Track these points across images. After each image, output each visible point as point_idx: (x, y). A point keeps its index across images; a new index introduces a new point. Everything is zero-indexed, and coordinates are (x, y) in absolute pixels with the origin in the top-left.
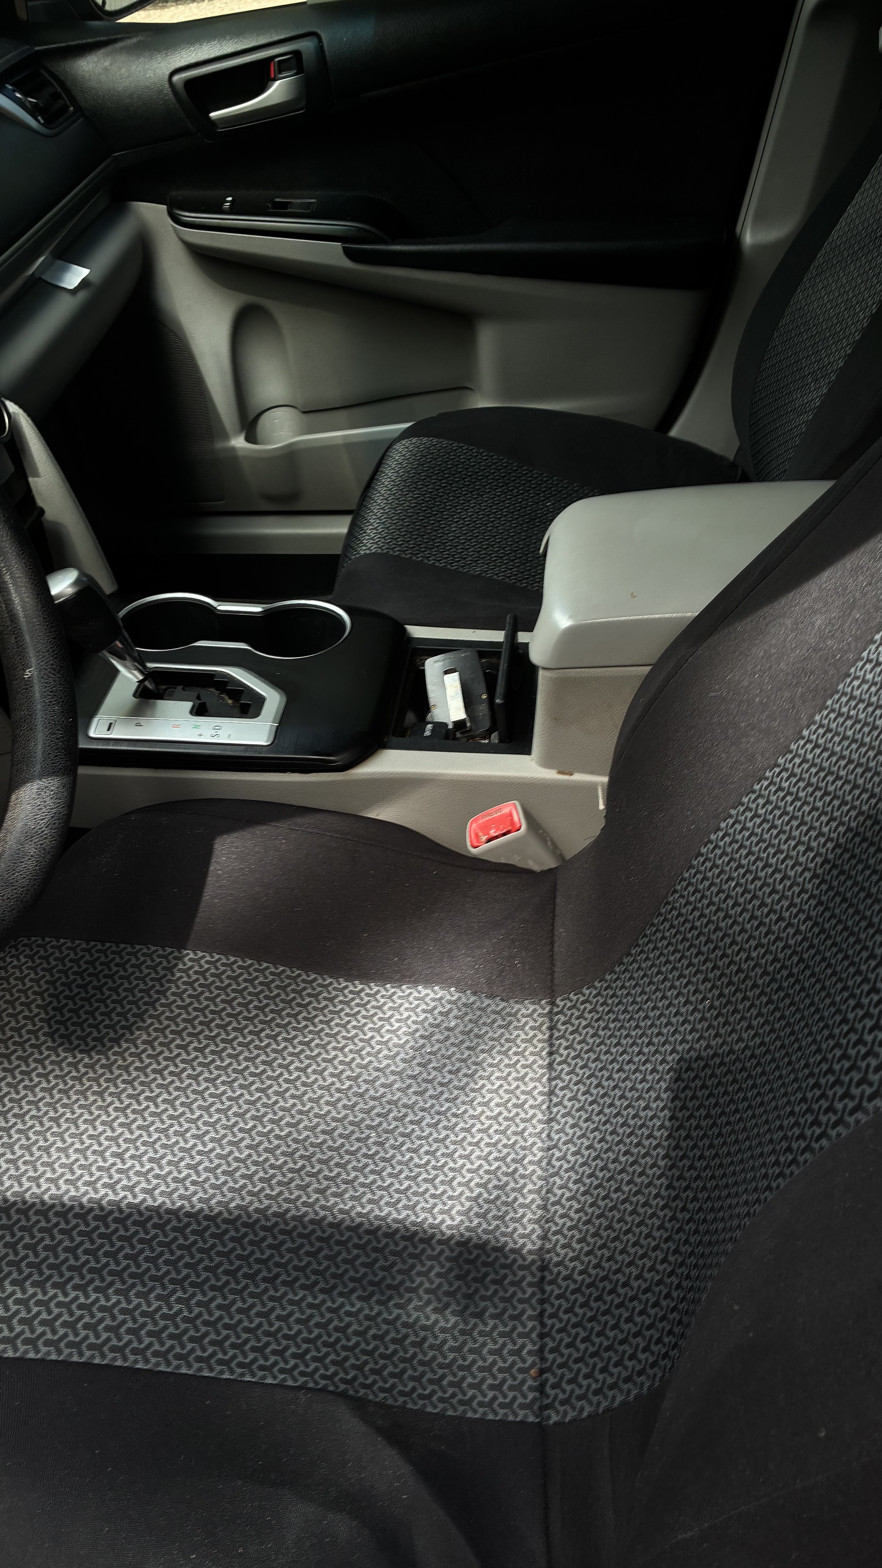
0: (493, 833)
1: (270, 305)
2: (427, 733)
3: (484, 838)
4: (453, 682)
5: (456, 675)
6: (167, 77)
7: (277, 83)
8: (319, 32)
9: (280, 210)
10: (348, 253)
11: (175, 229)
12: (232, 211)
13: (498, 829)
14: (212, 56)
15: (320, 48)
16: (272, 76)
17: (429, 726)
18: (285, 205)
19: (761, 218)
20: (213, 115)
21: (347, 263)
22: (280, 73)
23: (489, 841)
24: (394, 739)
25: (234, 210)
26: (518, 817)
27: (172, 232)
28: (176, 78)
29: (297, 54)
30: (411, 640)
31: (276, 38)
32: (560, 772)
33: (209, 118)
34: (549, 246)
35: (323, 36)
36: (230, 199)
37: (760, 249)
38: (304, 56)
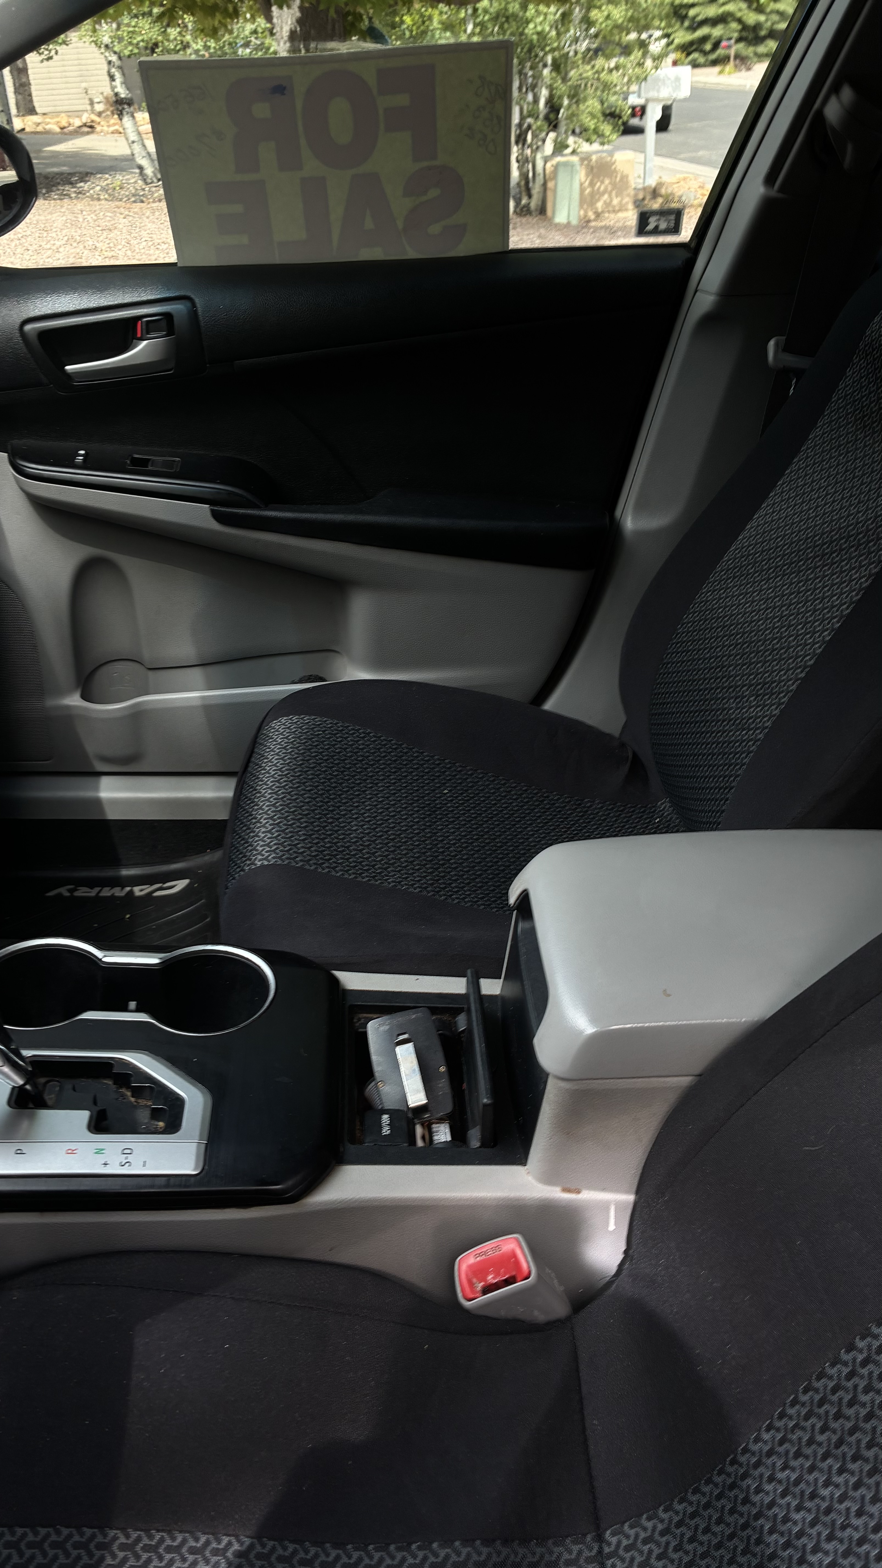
0: (491, 1279)
1: (123, 561)
2: (386, 1131)
3: (480, 1286)
4: (406, 1055)
5: (410, 1046)
6: (17, 326)
7: (145, 342)
8: (193, 296)
9: (139, 467)
10: (216, 516)
11: (15, 477)
12: (85, 466)
13: (497, 1274)
14: (71, 309)
15: (193, 313)
16: (139, 335)
17: (385, 1118)
18: (144, 463)
19: (641, 506)
20: (67, 368)
21: (215, 525)
22: (148, 333)
23: (487, 1290)
24: (351, 1149)
25: (86, 465)
26: (526, 1261)
27: (13, 479)
28: (28, 327)
29: (168, 316)
30: (347, 993)
31: (145, 297)
32: (566, 1190)
33: (64, 371)
34: (433, 522)
35: (197, 300)
36: (82, 452)
37: (642, 535)
38: (175, 319)
